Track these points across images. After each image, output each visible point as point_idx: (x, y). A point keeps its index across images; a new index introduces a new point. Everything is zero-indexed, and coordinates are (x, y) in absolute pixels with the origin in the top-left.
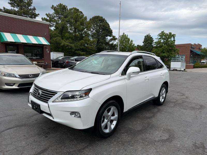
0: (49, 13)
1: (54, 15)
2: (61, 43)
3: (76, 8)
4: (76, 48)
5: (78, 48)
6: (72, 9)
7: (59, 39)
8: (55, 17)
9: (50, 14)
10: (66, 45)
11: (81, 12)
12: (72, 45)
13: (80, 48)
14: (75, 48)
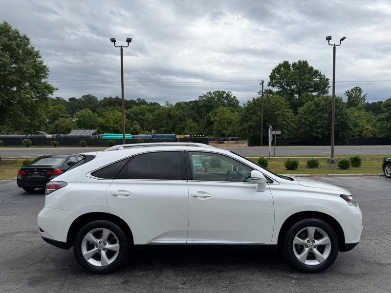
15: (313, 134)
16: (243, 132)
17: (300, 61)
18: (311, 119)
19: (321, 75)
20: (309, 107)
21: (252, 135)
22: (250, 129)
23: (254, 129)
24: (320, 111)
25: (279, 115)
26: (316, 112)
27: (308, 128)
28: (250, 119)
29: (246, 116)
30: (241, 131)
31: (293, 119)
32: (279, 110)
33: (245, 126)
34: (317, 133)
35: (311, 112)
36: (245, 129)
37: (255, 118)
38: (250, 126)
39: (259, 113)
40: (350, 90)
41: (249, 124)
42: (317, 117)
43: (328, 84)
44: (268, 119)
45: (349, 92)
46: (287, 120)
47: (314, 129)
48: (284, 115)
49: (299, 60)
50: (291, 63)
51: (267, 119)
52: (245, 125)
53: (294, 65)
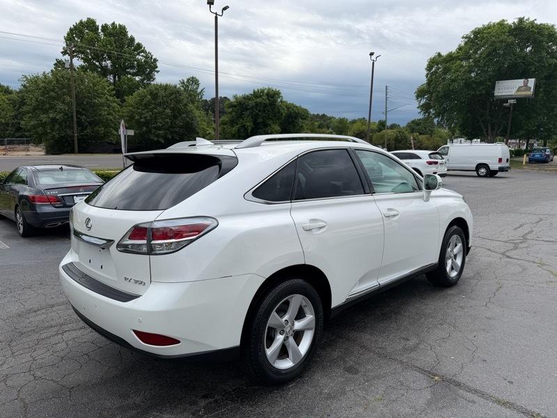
15: (152, 137)
16: (40, 130)
17: (113, 24)
18: (148, 115)
19: (146, 52)
20: (142, 97)
21: (57, 136)
22: (54, 126)
23: (60, 124)
24: (159, 105)
25: (102, 105)
26: (153, 106)
27: (145, 129)
28: (52, 107)
29: (43, 102)
30: (34, 127)
31: (121, 114)
32: (100, 97)
33: (44, 120)
34: (158, 136)
35: (146, 106)
36: (44, 125)
37: (60, 106)
38: (54, 120)
39: (68, 99)
40: (186, 81)
41: (51, 115)
42: (156, 113)
43: (157, 67)
44: (83, 109)
45: (183, 83)
46: (114, 113)
47: (153, 131)
48: (109, 106)
49: (112, 22)
50: (100, 24)
51: (80, 110)
52: (44, 118)
53: (105, 28)
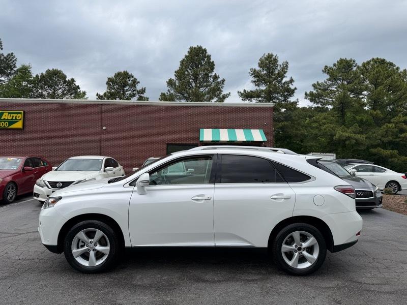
0: (318, 82)
1: (326, 83)
2: (335, 135)
3: (379, 58)
4: (372, 142)
5: (377, 141)
6: (368, 63)
7: (332, 128)
8: (329, 86)
9: (320, 82)
10: (344, 138)
11: (391, 64)
12: (361, 137)
13: (383, 142)
14: (368, 142)
